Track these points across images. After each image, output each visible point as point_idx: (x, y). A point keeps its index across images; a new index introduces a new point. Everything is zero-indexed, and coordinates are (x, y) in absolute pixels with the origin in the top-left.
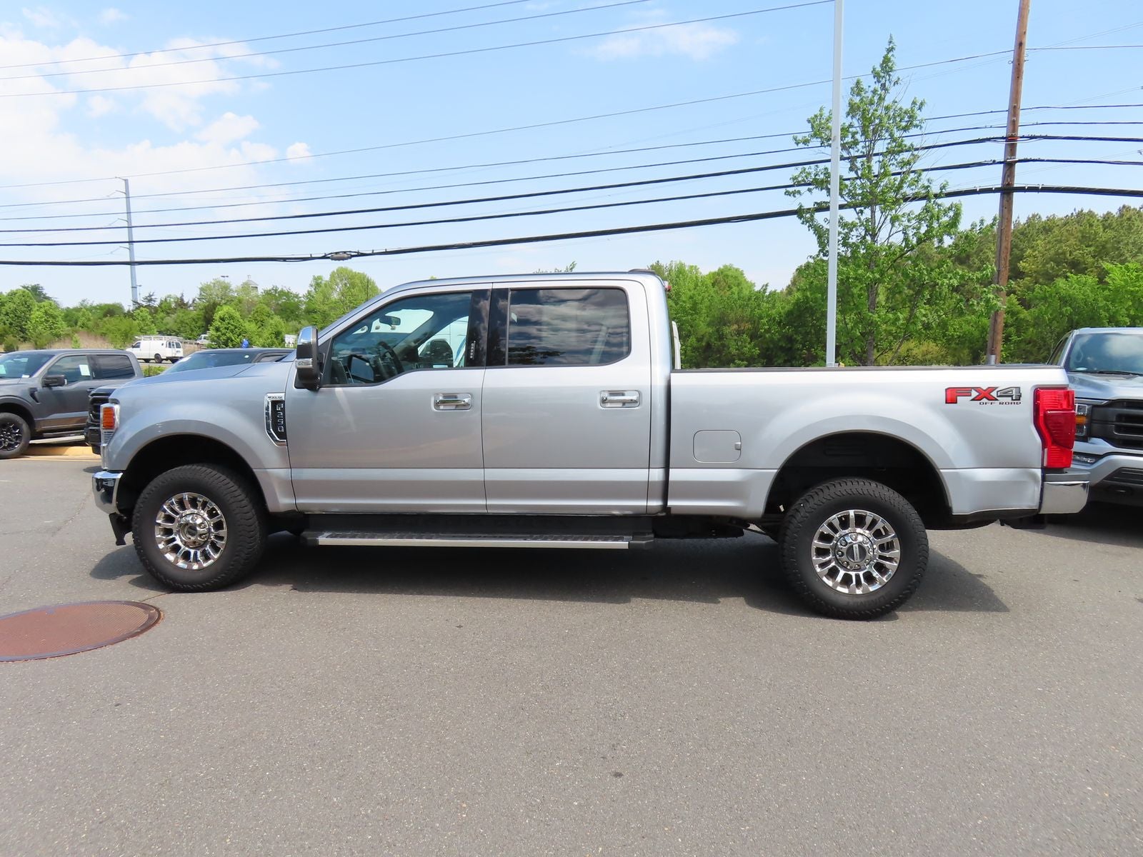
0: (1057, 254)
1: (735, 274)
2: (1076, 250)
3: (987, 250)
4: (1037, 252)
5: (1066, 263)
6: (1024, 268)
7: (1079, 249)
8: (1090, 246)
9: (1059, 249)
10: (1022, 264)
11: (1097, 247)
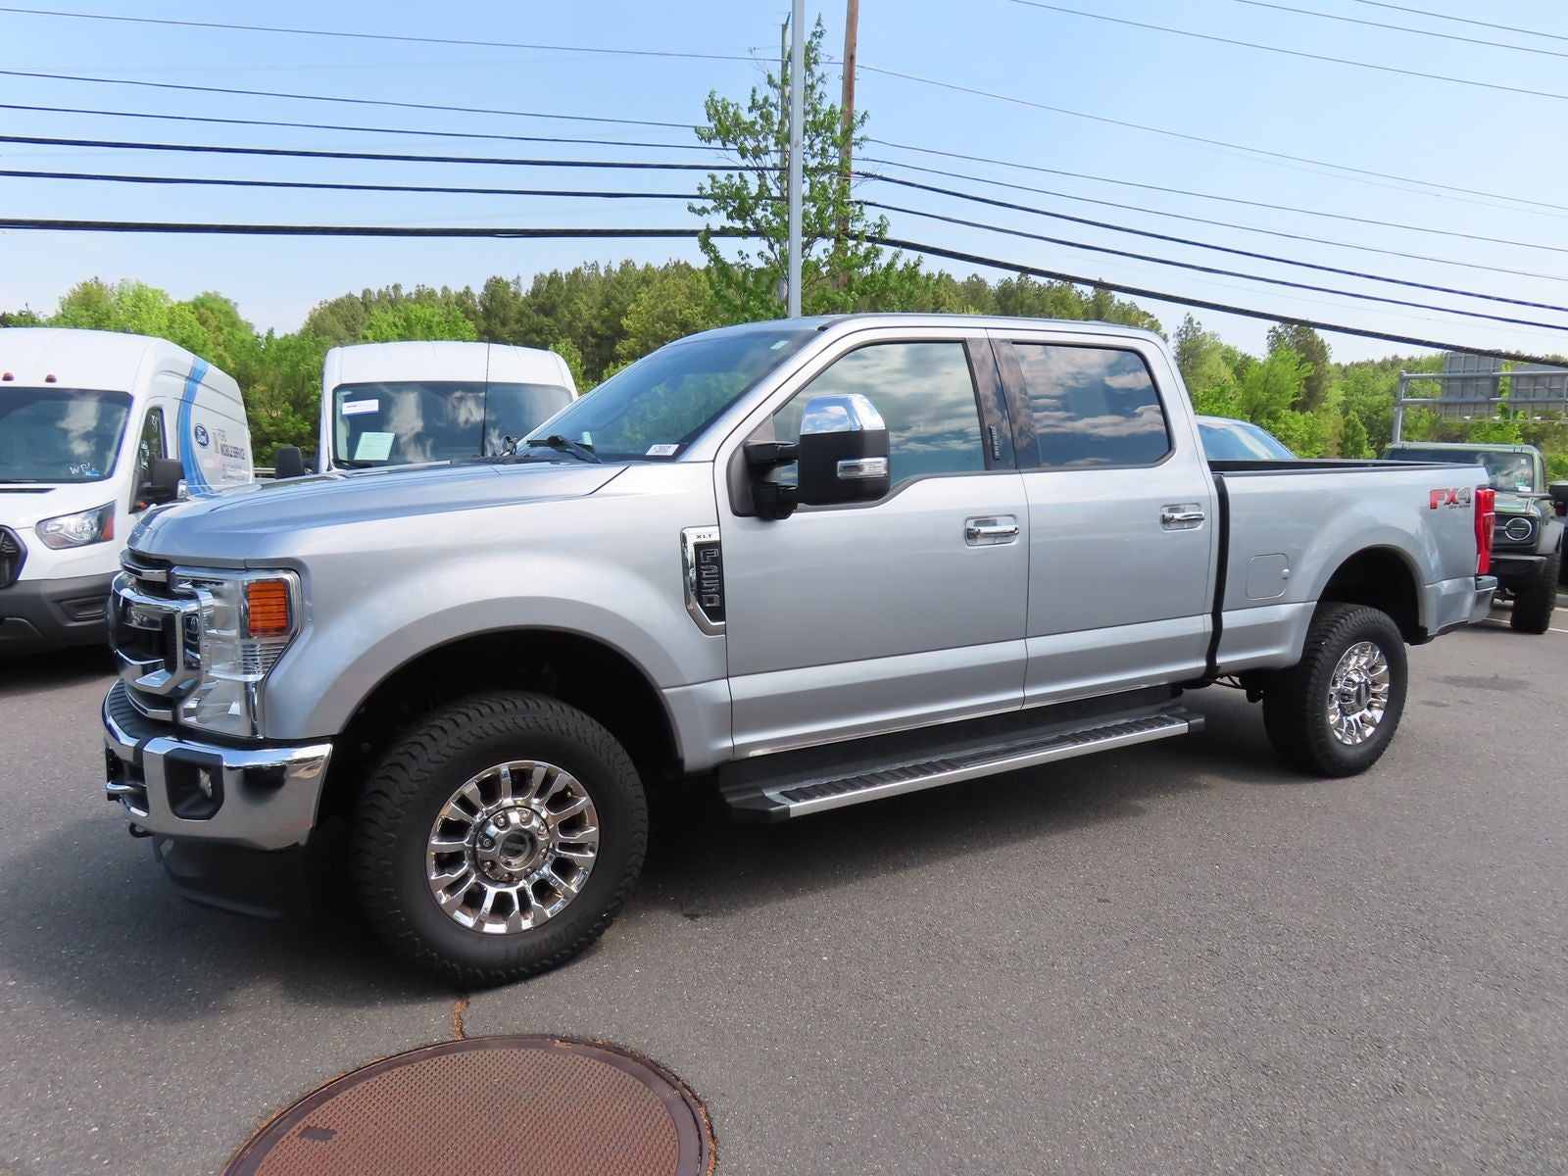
0: (665, 311)
1: (224, 308)
2: (685, 309)
3: (577, 301)
4: (641, 308)
5: (676, 323)
6: (628, 326)
7: (688, 308)
8: (699, 305)
9: (667, 305)
10: (625, 322)
11: (706, 307)
